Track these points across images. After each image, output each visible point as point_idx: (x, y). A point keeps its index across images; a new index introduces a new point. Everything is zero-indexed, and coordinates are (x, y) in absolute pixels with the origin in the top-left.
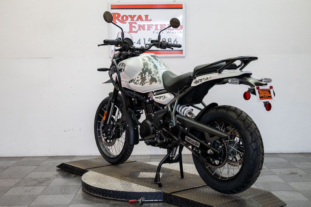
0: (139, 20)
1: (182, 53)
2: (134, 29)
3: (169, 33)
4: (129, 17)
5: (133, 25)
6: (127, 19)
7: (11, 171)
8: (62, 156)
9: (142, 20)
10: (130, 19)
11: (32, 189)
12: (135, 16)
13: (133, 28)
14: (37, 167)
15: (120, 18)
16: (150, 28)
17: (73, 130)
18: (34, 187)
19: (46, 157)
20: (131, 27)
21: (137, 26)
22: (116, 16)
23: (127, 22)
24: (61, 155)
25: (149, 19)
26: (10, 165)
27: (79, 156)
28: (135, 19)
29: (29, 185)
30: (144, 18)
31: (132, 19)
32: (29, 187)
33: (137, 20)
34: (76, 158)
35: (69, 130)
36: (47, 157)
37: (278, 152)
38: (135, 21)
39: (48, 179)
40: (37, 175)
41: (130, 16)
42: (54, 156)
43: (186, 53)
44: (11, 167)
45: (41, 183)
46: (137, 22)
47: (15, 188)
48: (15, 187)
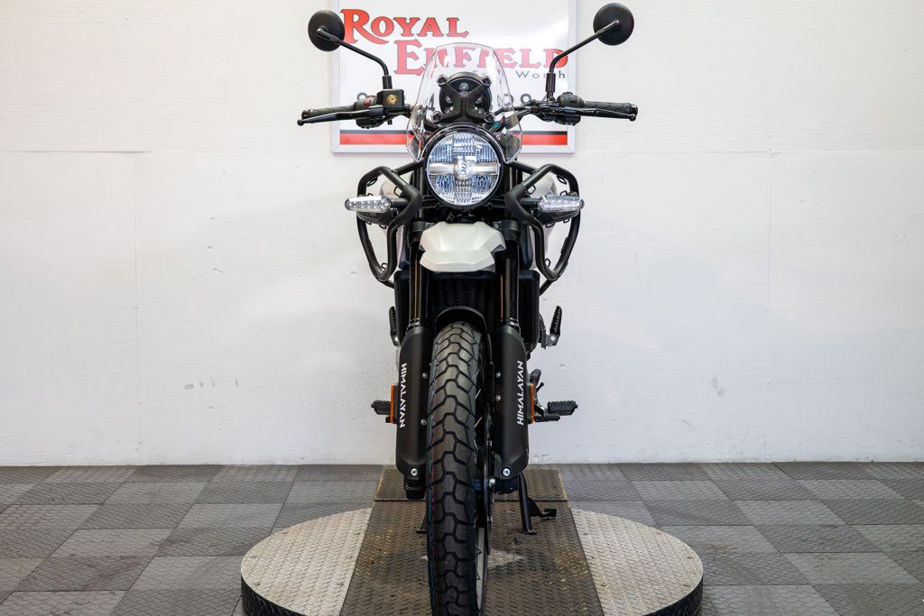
0: (430, 34)
1: (565, 143)
2: (411, 64)
3: (525, 76)
4: (395, 22)
5: (410, 48)
6: (390, 28)
7: (10, 525)
8: (178, 466)
9: (437, 33)
10: (398, 29)
11: (74, 606)
12: (414, 20)
13: (409, 60)
14: (94, 508)
15: (367, 27)
16: (465, 61)
17: (214, 385)
18: (83, 595)
19: (129, 467)
20: (403, 55)
21: (421, 53)
22: (356, 18)
23: (391, 38)
24: (176, 464)
25: (460, 29)
26: (11, 501)
27: (232, 467)
28: (417, 28)
29: (65, 588)
30: (444, 27)
31: (407, 32)
32: (68, 595)
33: (423, 33)
34: (221, 474)
35: (202, 385)
36: (132, 471)
37: (862, 459)
38: (415, 37)
39: (132, 564)
40: (95, 543)
41: (401, 21)
42: (154, 466)
43: (576, 140)
44: (14, 507)
45: (106, 577)
46: (421, 40)
47: (20, 597)
48: (18, 594)
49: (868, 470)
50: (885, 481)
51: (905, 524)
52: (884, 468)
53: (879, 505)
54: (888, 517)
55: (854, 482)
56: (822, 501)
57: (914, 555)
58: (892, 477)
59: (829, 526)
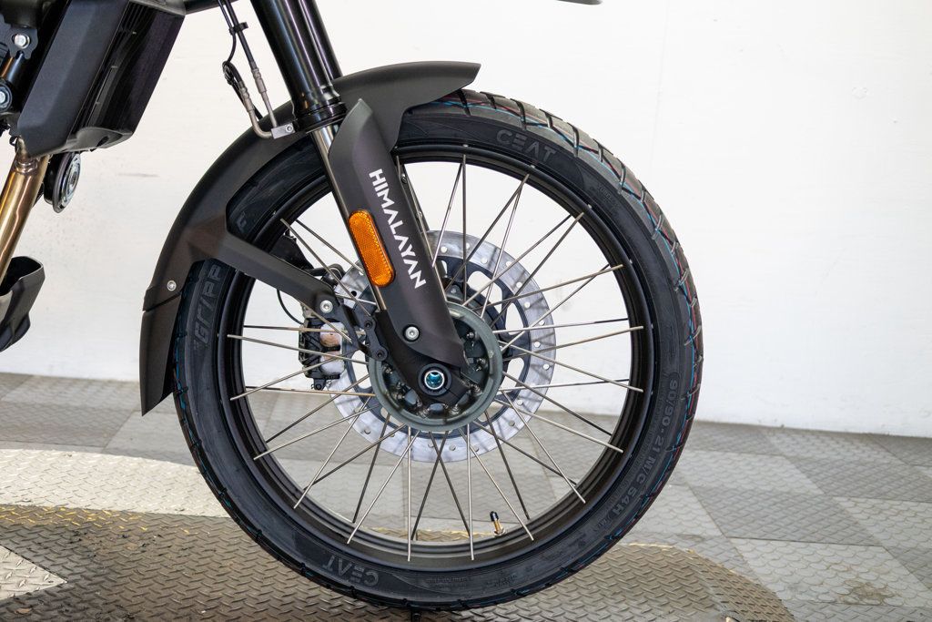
49: (774, 440)
50: (796, 461)
51: (819, 542)
52: (798, 438)
53: (782, 502)
54: (792, 528)
55: (750, 458)
56: (691, 489)
57: (827, 611)
58: (809, 455)
59: (693, 537)
